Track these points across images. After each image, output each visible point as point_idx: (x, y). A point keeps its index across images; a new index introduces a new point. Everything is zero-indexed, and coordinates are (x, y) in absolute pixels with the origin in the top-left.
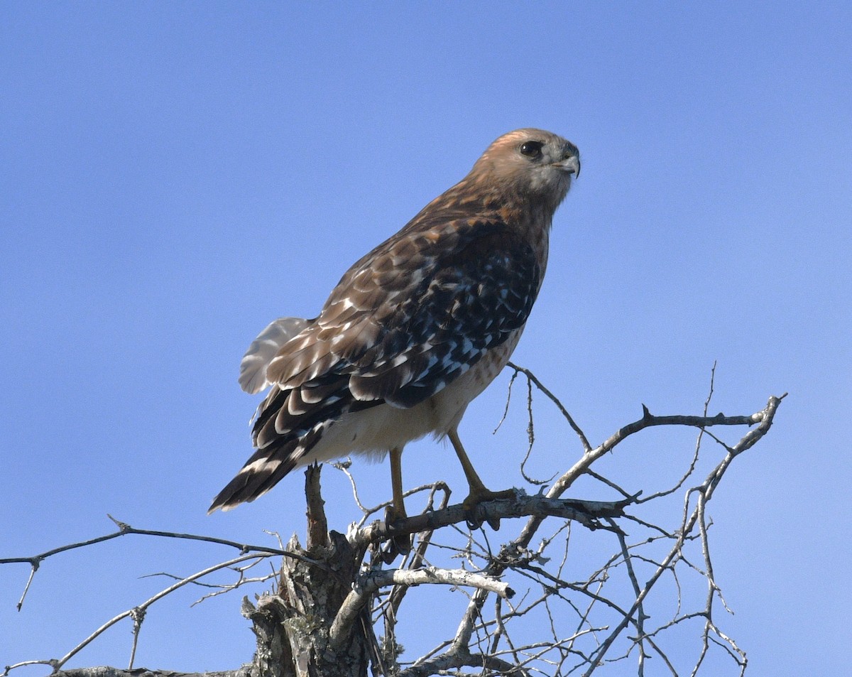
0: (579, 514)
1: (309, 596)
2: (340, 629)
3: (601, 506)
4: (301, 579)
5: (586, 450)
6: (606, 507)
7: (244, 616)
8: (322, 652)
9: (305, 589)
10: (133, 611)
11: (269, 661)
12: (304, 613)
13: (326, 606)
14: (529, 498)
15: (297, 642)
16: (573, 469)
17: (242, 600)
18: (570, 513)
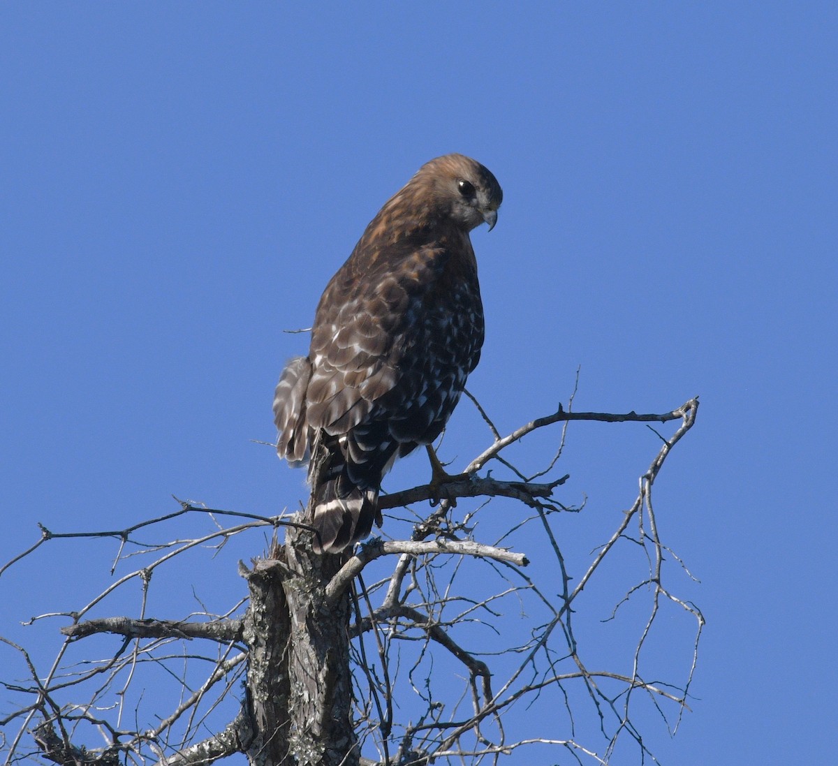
0: (522, 494)
1: (308, 561)
2: (337, 589)
3: (538, 486)
4: (302, 547)
5: (497, 439)
6: (542, 488)
7: (243, 577)
8: (319, 607)
9: (305, 555)
10: (142, 572)
11: (263, 614)
12: (303, 575)
13: (321, 569)
14: (482, 480)
15: (295, 599)
16: (484, 454)
17: (238, 563)
18: (515, 493)
